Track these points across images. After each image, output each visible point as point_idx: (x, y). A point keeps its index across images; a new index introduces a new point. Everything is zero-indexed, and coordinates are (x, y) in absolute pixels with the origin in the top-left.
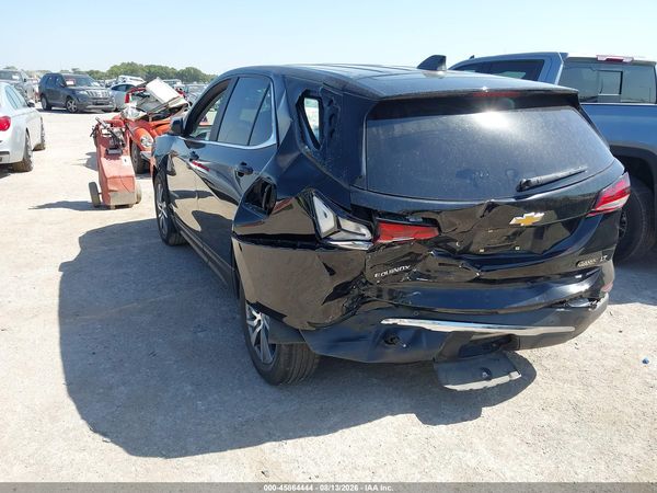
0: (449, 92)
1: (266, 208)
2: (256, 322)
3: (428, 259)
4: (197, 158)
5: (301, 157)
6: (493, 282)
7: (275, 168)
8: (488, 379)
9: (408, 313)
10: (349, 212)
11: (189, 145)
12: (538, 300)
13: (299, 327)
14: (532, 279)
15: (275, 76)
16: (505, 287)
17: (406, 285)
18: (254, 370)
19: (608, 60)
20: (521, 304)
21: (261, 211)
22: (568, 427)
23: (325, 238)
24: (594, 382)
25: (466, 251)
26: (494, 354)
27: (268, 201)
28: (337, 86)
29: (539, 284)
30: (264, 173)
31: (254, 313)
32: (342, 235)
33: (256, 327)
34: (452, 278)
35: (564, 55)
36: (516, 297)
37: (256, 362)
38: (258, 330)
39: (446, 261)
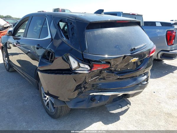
0: (105, 21)
1: (51, 61)
2: (46, 99)
3: (104, 73)
4: (19, 43)
5: (63, 42)
6: (122, 79)
7: (53, 46)
8: (121, 108)
9: (97, 91)
10: (83, 61)
11: (15, 39)
12: (134, 83)
13: (64, 101)
14: (133, 77)
15: (48, 15)
16: (125, 80)
17: (98, 82)
18: (47, 114)
19: (132, 14)
20: (130, 85)
21: (48, 62)
22: (144, 119)
23: (74, 70)
24: (146, 103)
25: (115, 70)
26: (121, 100)
27: (51, 58)
28: (73, 18)
29: (135, 78)
30: (48, 48)
31: (46, 95)
32: (80, 69)
33: (47, 100)
34: (111, 79)
35: (122, 12)
36: (129, 83)
37: (47, 111)
38: (47, 101)
39: (109, 74)
